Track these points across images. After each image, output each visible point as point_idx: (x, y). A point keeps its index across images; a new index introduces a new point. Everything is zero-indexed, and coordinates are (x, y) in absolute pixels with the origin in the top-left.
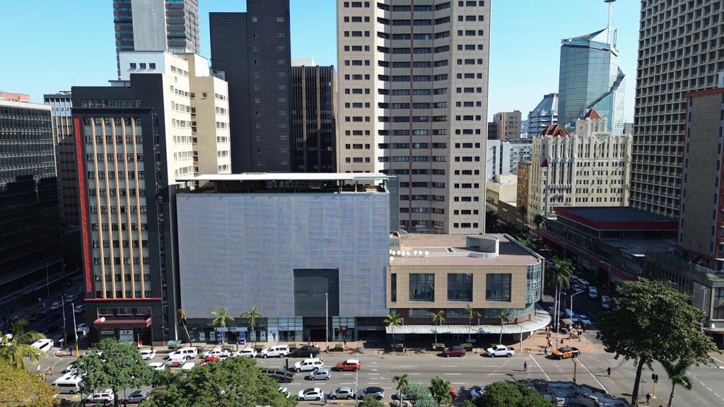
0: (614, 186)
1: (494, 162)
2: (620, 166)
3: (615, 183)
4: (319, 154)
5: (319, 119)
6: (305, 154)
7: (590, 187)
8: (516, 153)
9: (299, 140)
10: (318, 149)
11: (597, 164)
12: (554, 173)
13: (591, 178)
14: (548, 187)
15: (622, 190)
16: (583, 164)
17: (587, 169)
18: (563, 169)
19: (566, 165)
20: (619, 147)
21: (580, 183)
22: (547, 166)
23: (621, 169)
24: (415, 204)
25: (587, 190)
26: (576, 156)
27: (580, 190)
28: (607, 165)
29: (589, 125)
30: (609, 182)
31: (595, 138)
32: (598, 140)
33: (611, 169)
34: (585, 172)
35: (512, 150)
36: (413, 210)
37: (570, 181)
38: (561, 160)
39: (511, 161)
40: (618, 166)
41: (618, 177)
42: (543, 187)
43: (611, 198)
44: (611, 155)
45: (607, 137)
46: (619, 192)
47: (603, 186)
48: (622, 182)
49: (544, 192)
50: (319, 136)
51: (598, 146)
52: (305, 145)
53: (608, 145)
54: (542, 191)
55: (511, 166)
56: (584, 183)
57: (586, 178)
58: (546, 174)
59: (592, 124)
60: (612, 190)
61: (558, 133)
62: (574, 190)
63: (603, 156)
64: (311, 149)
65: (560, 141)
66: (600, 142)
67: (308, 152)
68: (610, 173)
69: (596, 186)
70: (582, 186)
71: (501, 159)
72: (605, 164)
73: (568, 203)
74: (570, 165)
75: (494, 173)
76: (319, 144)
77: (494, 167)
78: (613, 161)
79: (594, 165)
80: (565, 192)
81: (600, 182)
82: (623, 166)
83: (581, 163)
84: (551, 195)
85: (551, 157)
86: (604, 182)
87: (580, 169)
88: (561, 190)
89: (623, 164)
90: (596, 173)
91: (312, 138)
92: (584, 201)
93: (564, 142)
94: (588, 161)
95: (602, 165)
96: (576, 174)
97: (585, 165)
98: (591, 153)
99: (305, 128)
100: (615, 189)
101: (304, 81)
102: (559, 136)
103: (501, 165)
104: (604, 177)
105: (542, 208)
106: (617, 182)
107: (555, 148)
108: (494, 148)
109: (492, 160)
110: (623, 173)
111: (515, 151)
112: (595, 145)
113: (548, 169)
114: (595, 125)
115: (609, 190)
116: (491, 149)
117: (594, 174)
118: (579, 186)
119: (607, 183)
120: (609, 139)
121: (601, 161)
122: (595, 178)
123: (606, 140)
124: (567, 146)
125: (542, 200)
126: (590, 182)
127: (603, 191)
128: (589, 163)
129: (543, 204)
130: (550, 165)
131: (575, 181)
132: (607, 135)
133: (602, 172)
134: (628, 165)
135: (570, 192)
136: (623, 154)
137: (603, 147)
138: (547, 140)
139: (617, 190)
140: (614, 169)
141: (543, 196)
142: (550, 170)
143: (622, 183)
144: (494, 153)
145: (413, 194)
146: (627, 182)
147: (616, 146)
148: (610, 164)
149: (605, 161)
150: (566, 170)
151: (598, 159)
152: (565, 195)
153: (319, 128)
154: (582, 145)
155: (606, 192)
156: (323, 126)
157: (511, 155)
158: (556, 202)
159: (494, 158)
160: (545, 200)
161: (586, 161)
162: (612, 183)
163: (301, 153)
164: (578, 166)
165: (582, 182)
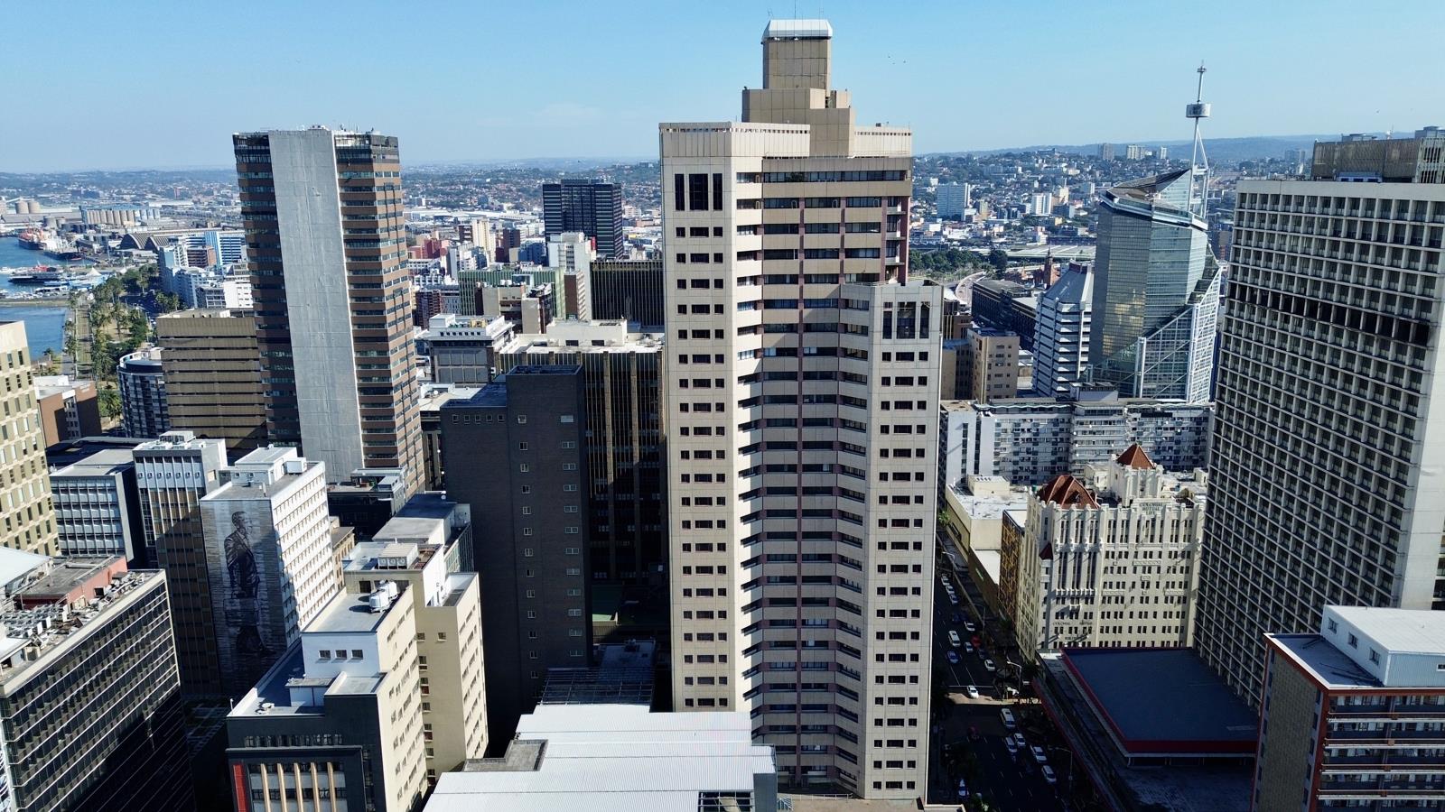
0: (1170, 592)
1: (964, 452)
2: (1183, 557)
3: (1173, 587)
4: (637, 506)
5: (636, 445)
6: (611, 506)
7: (1128, 595)
8: (1005, 431)
9: (599, 482)
10: (636, 496)
11: (1141, 555)
12: (1063, 570)
13: (1129, 578)
14: (1051, 595)
15: (1185, 598)
16: (1116, 555)
17: (1122, 562)
18: (1080, 562)
19: (1085, 557)
20: (1182, 525)
21: (1111, 587)
22: (1052, 558)
23: (1183, 563)
24: (807, 740)
25: (1123, 598)
26: (1103, 541)
27: (1110, 598)
28: (1160, 557)
29: (1130, 480)
30: (1162, 585)
31: (1139, 509)
32: (1144, 514)
33: (1166, 562)
34: (1119, 568)
35: (998, 425)
36: (805, 749)
37: (1091, 583)
38: (1077, 548)
39: (997, 445)
40: (1180, 558)
41: (1179, 577)
42: (1043, 593)
43: (1165, 613)
44: (1166, 539)
45: (1161, 508)
46: (1179, 602)
47: (1152, 592)
48: (1186, 585)
49: (1045, 602)
50: (636, 475)
51: (1143, 523)
52: (611, 491)
53: (1162, 522)
54: (1042, 600)
55: (997, 454)
56: (1118, 587)
57: (1121, 578)
58: (1049, 571)
59: (1135, 477)
60: (1167, 598)
61: (1071, 500)
62: (1098, 599)
63: (1152, 541)
64: (622, 497)
65: (1074, 515)
66: (1147, 517)
67: (617, 504)
68: (1163, 570)
69: (1138, 592)
70: (1114, 592)
71: (978, 447)
72: (1155, 555)
73: (1088, 620)
74: (1093, 555)
75: (964, 471)
76: (637, 489)
77: (964, 461)
78: (1171, 549)
79: (1136, 557)
80: (1082, 604)
81: (1145, 585)
82: (1188, 557)
83: (1113, 553)
84: (1057, 608)
85: (1058, 542)
86: (1153, 585)
87: (1110, 562)
88: (1075, 598)
89: (1187, 555)
90: (1140, 569)
91: (624, 480)
92: (1116, 617)
93: (1082, 516)
94: (1126, 549)
95: (1151, 557)
96: (1102, 570)
97: (1120, 556)
98: (1130, 534)
99: (610, 460)
100: (1172, 598)
101: (607, 380)
102: (1074, 506)
103: (977, 456)
104: (1153, 577)
105: (1040, 630)
106: (1177, 585)
107: (1066, 526)
108: (965, 426)
109: (961, 448)
110: (1188, 570)
111: (1004, 426)
112: (1139, 521)
113: (1052, 564)
114: (1140, 479)
115: (1161, 599)
116: (957, 429)
117: (1135, 572)
118: (1108, 592)
119: (1158, 587)
120: (1163, 512)
121: (1148, 549)
122: (1137, 578)
123: (1159, 514)
124: (1088, 524)
125: (1041, 615)
126: (1129, 585)
127: (1152, 600)
128: (1127, 553)
129: (1042, 623)
130: (1056, 557)
131: (1101, 584)
132: (1160, 505)
133: (1150, 568)
134: (1197, 557)
135: (1092, 603)
136: (1189, 538)
137: (1153, 526)
138: (1051, 510)
139: (1176, 599)
140: (1172, 562)
141: (1042, 609)
142: (1056, 564)
143: (1185, 587)
144: (965, 434)
145: (802, 723)
146: (1195, 585)
147: (1176, 524)
148: (1165, 555)
149: (1156, 550)
150: (1085, 565)
151: (1143, 545)
152: (1082, 605)
153: (636, 460)
154: (1115, 522)
155: (1156, 601)
156: (643, 457)
157: (998, 435)
158: (1066, 619)
159: (965, 444)
160: (1046, 616)
161: (1120, 549)
162: (1167, 587)
163: (604, 505)
164: (1107, 557)
165: (1114, 585)
